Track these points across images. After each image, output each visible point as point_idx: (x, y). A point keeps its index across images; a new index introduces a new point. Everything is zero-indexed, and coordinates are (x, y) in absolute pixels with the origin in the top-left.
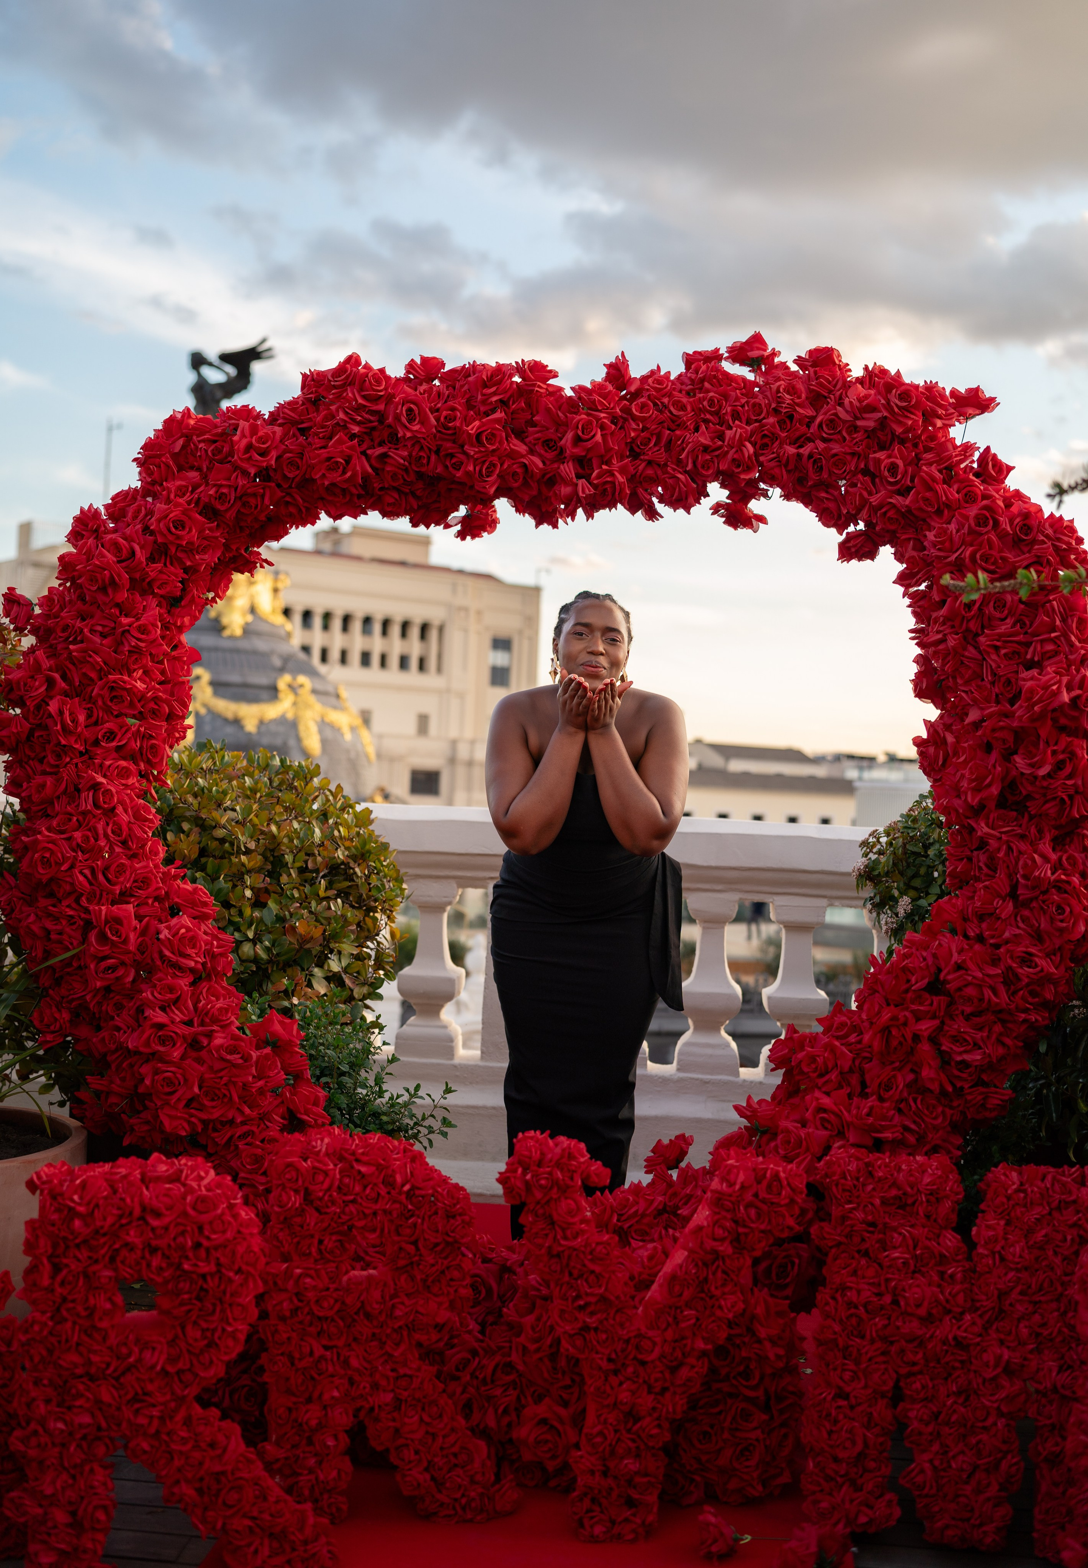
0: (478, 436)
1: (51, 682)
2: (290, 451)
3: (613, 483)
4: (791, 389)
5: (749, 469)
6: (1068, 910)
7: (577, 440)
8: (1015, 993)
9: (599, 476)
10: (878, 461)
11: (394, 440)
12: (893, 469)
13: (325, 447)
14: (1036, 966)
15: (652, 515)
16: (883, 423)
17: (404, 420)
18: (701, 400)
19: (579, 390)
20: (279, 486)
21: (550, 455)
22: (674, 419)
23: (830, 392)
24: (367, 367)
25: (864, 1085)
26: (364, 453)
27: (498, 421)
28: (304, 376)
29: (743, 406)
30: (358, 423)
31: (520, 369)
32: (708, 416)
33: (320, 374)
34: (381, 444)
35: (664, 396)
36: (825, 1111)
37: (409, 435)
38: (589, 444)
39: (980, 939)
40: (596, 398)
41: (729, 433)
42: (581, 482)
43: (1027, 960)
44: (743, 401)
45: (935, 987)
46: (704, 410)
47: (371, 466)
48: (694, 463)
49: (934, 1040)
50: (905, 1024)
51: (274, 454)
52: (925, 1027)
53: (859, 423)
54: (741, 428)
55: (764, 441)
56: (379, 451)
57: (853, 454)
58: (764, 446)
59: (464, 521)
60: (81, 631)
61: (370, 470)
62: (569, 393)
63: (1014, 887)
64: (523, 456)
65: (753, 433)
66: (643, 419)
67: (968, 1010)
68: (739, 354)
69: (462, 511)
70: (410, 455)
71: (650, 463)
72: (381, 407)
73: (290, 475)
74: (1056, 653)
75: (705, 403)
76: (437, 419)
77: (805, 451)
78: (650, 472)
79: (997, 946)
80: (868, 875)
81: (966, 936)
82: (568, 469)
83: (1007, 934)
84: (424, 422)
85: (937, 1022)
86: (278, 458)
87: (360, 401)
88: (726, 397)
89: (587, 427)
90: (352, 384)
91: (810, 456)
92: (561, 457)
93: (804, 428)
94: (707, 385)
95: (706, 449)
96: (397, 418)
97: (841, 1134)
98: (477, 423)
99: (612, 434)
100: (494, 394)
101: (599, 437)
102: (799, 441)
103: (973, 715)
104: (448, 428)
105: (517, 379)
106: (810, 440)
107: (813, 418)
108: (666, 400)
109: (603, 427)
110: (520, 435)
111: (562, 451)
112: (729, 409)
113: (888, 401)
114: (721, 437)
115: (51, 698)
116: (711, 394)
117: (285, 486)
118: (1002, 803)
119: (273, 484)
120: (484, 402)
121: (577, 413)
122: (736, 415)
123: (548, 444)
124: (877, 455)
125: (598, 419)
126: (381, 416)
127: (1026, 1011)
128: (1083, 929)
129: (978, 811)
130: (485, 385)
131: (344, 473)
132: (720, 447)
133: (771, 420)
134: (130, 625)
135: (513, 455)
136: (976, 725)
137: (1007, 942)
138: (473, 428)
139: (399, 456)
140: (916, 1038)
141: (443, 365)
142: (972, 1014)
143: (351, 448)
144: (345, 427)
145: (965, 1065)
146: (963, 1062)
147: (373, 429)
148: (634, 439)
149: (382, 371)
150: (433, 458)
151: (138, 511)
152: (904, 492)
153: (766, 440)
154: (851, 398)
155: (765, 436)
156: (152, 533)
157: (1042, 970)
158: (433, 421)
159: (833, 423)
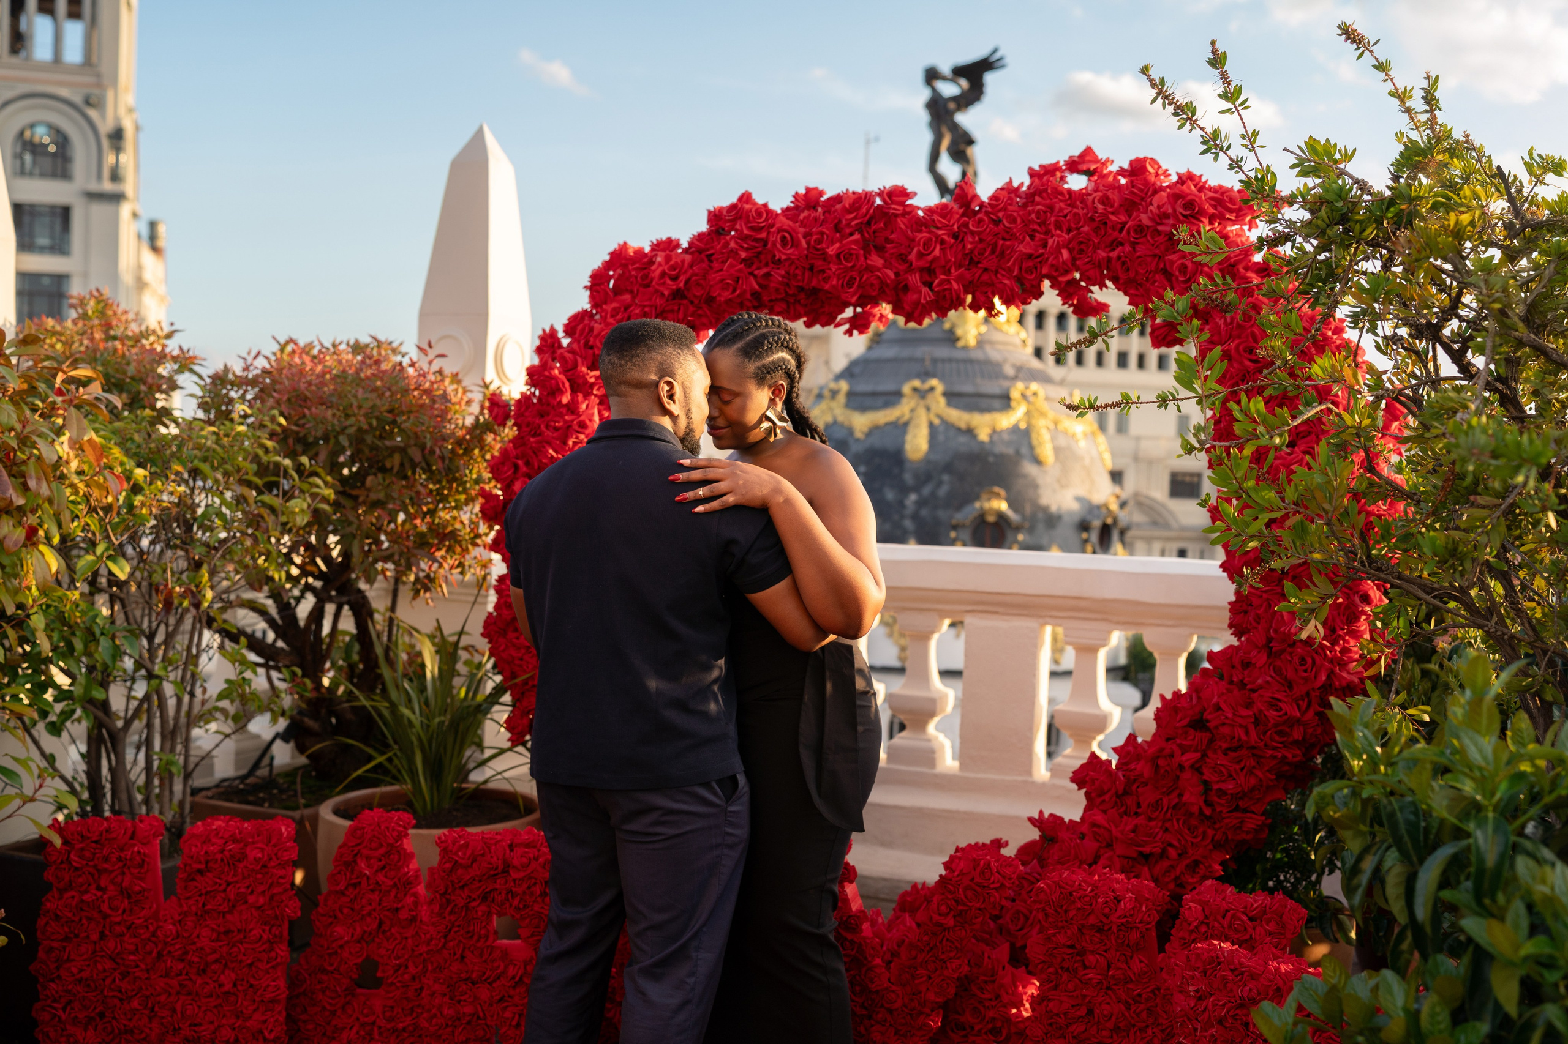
0: (838, 255)
1: (516, 467)
2: (697, 275)
3: (950, 289)
4: (1104, 200)
5: (1068, 272)
6: (1309, 661)
7: (920, 255)
8: (1265, 733)
9: (939, 285)
10: (1172, 262)
11: (774, 261)
12: (1183, 269)
13: (722, 270)
14: (1281, 709)
15: (992, 312)
17: (779, 246)
18: (1030, 213)
19: (929, 210)
20: (692, 302)
21: (902, 267)
22: (1008, 230)
23: (1143, 199)
24: (755, 203)
25: (1139, 805)
26: (752, 274)
27: (855, 242)
28: (710, 212)
29: (1065, 216)
30: (746, 250)
31: (880, 194)
32: (1036, 227)
33: (721, 209)
34: (767, 265)
35: (1000, 210)
36: (1099, 826)
37: (783, 257)
38: (930, 258)
39: (1242, 685)
40: (935, 217)
41: (1050, 242)
42: (925, 290)
43: (1274, 704)
44: (1066, 212)
45: (1199, 723)
46: (1032, 221)
47: (758, 284)
48: (1020, 269)
49: (1197, 769)
50: (1172, 756)
51: (683, 278)
52: (1189, 758)
53: (1160, 228)
54: (1059, 236)
55: (1079, 248)
56: (765, 270)
57: (1155, 256)
58: (1081, 251)
59: (850, 320)
60: (539, 426)
61: (756, 287)
62: (921, 213)
63: (1270, 640)
64: (879, 270)
65: (1070, 241)
66: (979, 233)
67: (1225, 745)
68: (1074, 166)
69: (847, 312)
70: (788, 273)
71: (985, 270)
72: (763, 235)
73: (698, 294)
74: (1310, 433)
75: (1033, 216)
76: (808, 243)
77: (1114, 254)
78: (985, 277)
79: (1254, 691)
81: (1231, 682)
82: (915, 279)
83: (1260, 681)
84: (795, 244)
85: (1199, 755)
86: (687, 282)
87: (746, 232)
88: (1051, 208)
89: (927, 243)
90: (740, 218)
91: (1119, 258)
92: (910, 269)
93: (1116, 233)
94: (1037, 199)
95: (1030, 256)
96: (774, 244)
98: (837, 245)
99: (952, 246)
100: (855, 218)
101: (937, 252)
102: (1114, 244)
104: (818, 250)
105: (878, 201)
106: (1122, 244)
107: (1125, 223)
108: (1000, 214)
109: (943, 242)
110: (880, 250)
111: (910, 263)
112: (1053, 219)
113: (1174, 210)
114: (1045, 246)
115: (517, 479)
116: (1039, 207)
117: (696, 302)
119: (685, 302)
120: (848, 225)
121: (921, 231)
122: (1058, 226)
123: (901, 258)
124: (1170, 257)
125: (937, 236)
126: (765, 242)
127: (1275, 749)
128: (1324, 678)
130: (849, 212)
131: (734, 291)
132: (1042, 255)
133: (1086, 229)
134: (572, 421)
135: (870, 269)
137: (1261, 687)
138: (831, 251)
139: (778, 275)
140: (1181, 767)
141: (823, 194)
142: (1229, 749)
143: (740, 270)
144: (737, 254)
145: (1221, 793)
146: (1220, 790)
147: (759, 253)
148: (972, 251)
149: (765, 205)
150: (807, 274)
151: (583, 330)
153: (1083, 246)
154: (1153, 206)
155: (1081, 243)
156: (592, 347)
157: (1286, 714)
158: (804, 244)
159: (1140, 229)
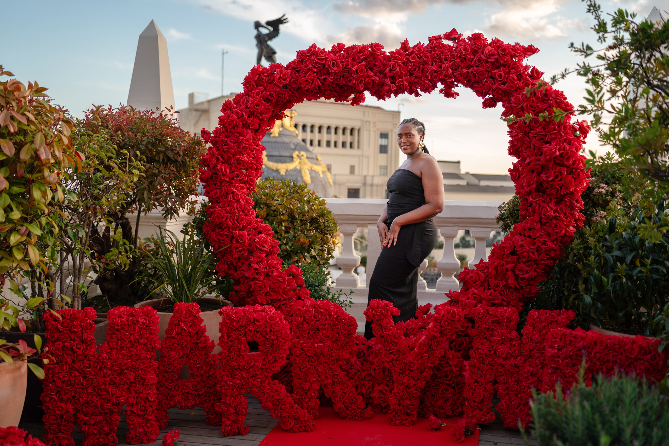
0: (357, 71)
1: (218, 159)
2: (293, 78)
3: (403, 85)
4: (465, 49)
5: (450, 78)
6: (558, 226)
7: (391, 70)
8: (540, 254)
9: (398, 83)
10: (495, 73)
11: (328, 73)
12: (500, 76)
13: (305, 77)
14: (548, 245)
15: (417, 95)
16: (497, 60)
17: (331, 66)
18: (434, 54)
19: (391, 53)
20: (290, 90)
21: (382, 76)
22: (424, 61)
23: (479, 49)
24: (319, 48)
25: (489, 286)
26: (318, 78)
27: (363, 65)
28: (298, 52)
29: (448, 56)
30: (316, 68)
31: (371, 46)
32: (436, 60)
33: (303, 51)
34: (324, 75)
35: (421, 53)
36: (475, 294)
37: (333, 71)
38: (395, 72)
39: (529, 237)
40: (397, 55)
41: (443, 66)
42: (392, 85)
43: (544, 243)
44: (448, 54)
45: (513, 253)
46: (435, 58)
47: (321, 82)
48: (431, 77)
49: (513, 271)
50: (503, 265)
51: (288, 79)
52: (509, 266)
53: (489, 60)
54: (447, 63)
55: (456, 68)
56: (323, 77)
57: (487, 71)
58: (456, 69)
59: (353, 99)
60: (227, 142)
61: (320, 84)
62: (388, 54)
63: (541, 218)
64: (372, 77)
65: (452, 65)
66: (413, 62)
67: (524, 260)
68: (448, 36)
69: (353, 96)
70: (334, 78)
71: (416, 77)
72: (324, 62)
73: (294, 87)
74: (556, 138)
75: (435, 55)
76: (343, 65)
77: (470, 71)
78: (416, 80)
79: (535, 239)
80: (500, 218)
81: (525, 236)
82: (388, 81)
83: (538, 235)
84: (338, 66)
85: (514, 265)
86: (290, 81)
87: (316, 60)
88: (442, 52)
89: (394, 66)
90: (313, 55)
91: (472, 72)
92: (385, 76)
93: (470, 63)
94: (436, 49)
95: (435, 71)
96: (329, 66)
97: (480, 302)
98: (356, 66)
99: (403, 68)
100: (362, 56)
101: (398, 69)
102: (468, 67)
103: (528, 160)
104: (346, 68)
105: (370, 50)
106: (472, 67)
107: (473, 59)
108: (421, 55)
109: (399, 65)
110: (371, 69)
111: (386, 74)
112: (443, 57)
113: (498, 52)
114: (441, 67)
115: (218, 164)
116: (437, 52)
117: (292, 90)
118: (537, 190)
119: (288, 90)
120: (359, 59)
121: (390, 61)
122: (446, 59)
123: (381, 72)
124: (495, 71)
125: (398, 63)
126: (324, 65)
127: (544, 260)
128: (564, 232)
129: (529, 193)
130: (359, 53)
131: (312, 85)
132: (440, 71)
133: (458, 60)
134: (243, 139)
135: (369, 77)
136: (529, 164)
137: (538, 237)
138: (354, 68)
139: (330, 79)
140: (507, 270)
141: (345, 46)
142: (526, 262)
143: (314, 77)
144: (312, 69)
145: (523, 279)
146: (523, 278)
147: (321, 69)
148: (410, 69)
149: (324, 49)
150: (342, 79)
151: (244, 101)
152: (504, 84)
153: (457, 67)
154: (486, 51)
155: (456, 66)
156: (249, 108)
157: (550, 246)
158: (341, 66)
159: (480, 60)
